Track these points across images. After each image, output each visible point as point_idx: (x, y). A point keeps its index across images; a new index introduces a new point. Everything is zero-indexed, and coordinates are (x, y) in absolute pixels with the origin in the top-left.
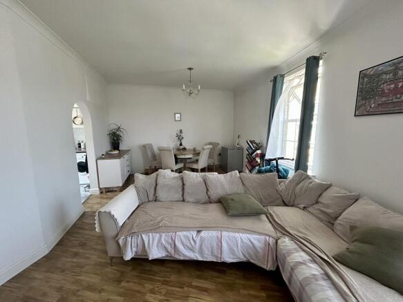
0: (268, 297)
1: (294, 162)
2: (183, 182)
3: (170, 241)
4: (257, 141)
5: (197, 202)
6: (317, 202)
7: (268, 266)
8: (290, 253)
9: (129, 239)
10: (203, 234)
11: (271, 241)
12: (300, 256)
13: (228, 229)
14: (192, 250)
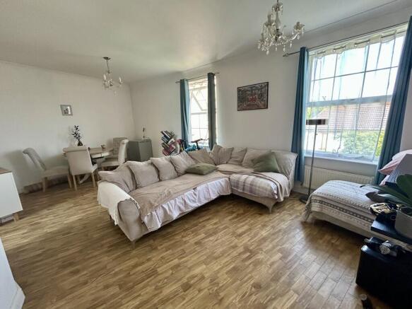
0: (234, 205)
1: (208, 141)
2: (154, 166)
3: (182, 201)
4: (169, 131)
5: (171, 178)
6: (231, 158)
7: (229, 193)
8: (239, 178)
9: (154, 213)
10: (198, 188)
11: (227, 179)
12: (244, 177)
13: (209, 181)
14: (194, 202)
